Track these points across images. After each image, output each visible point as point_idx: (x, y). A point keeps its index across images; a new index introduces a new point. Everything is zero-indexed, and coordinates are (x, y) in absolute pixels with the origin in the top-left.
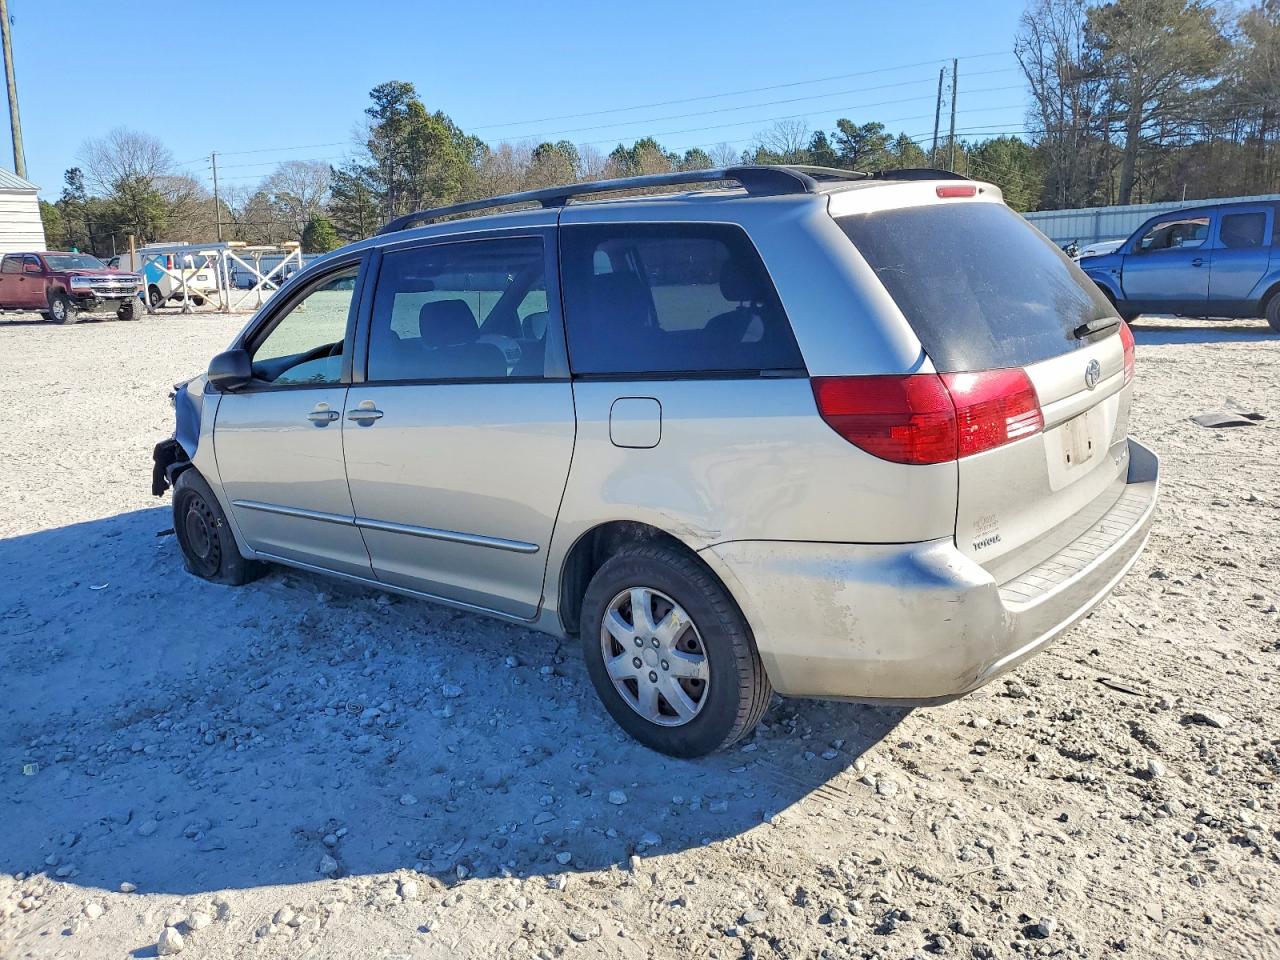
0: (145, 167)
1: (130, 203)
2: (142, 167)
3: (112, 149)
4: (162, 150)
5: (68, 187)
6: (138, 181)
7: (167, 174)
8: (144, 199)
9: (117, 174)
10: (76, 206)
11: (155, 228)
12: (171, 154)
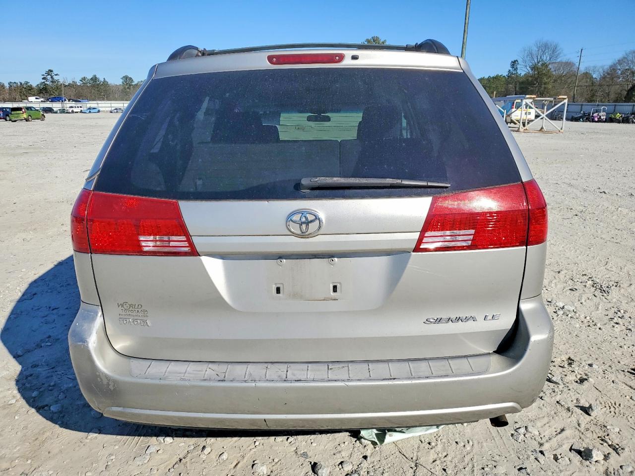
0: (548, 58)
1: (536, 76)
2: (546, 58)
3: (535, 49)
4: (558, 48)
5: (511, 69)
6: (543, 65)
7: (559, 60)
8: (543, 74)
9: (533, 62)
10: (512, 78)
11: (545, 88)
12: (562, 51)
